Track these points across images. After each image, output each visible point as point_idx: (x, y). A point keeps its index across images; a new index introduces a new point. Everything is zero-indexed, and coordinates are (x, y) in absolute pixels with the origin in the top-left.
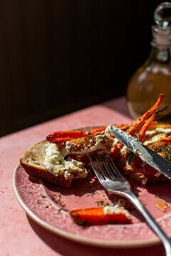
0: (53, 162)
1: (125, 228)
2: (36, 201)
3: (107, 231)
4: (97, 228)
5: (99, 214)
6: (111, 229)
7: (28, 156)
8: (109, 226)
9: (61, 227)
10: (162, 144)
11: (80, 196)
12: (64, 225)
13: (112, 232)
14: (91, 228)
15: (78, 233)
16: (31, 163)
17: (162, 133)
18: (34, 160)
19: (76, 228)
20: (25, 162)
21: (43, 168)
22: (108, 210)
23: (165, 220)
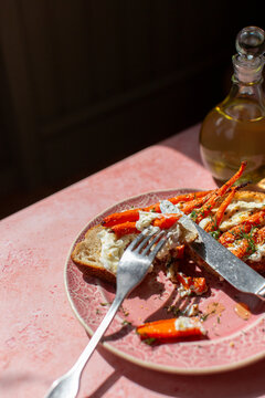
0: (112, 258)
1: (200, 347)
2: (95, 311)
3: (179, 352)
4: (167, 348)
5: (170, 331)
6: (184, 348)
7: (80, 250)
8: (182, 344)
9: (127, 347)
10: (244, 228)
11: (146, 299)
12: (130, 345)
13: (185, 352)
14: (161, 347)
15: (146, 355)
16: (85, 260)
17: (244, 209)
18: (88, 254)
19: (144, 348)
20: (77, 259)
21: (99, 266)
22: (180, 326)
23: (246, 334)
